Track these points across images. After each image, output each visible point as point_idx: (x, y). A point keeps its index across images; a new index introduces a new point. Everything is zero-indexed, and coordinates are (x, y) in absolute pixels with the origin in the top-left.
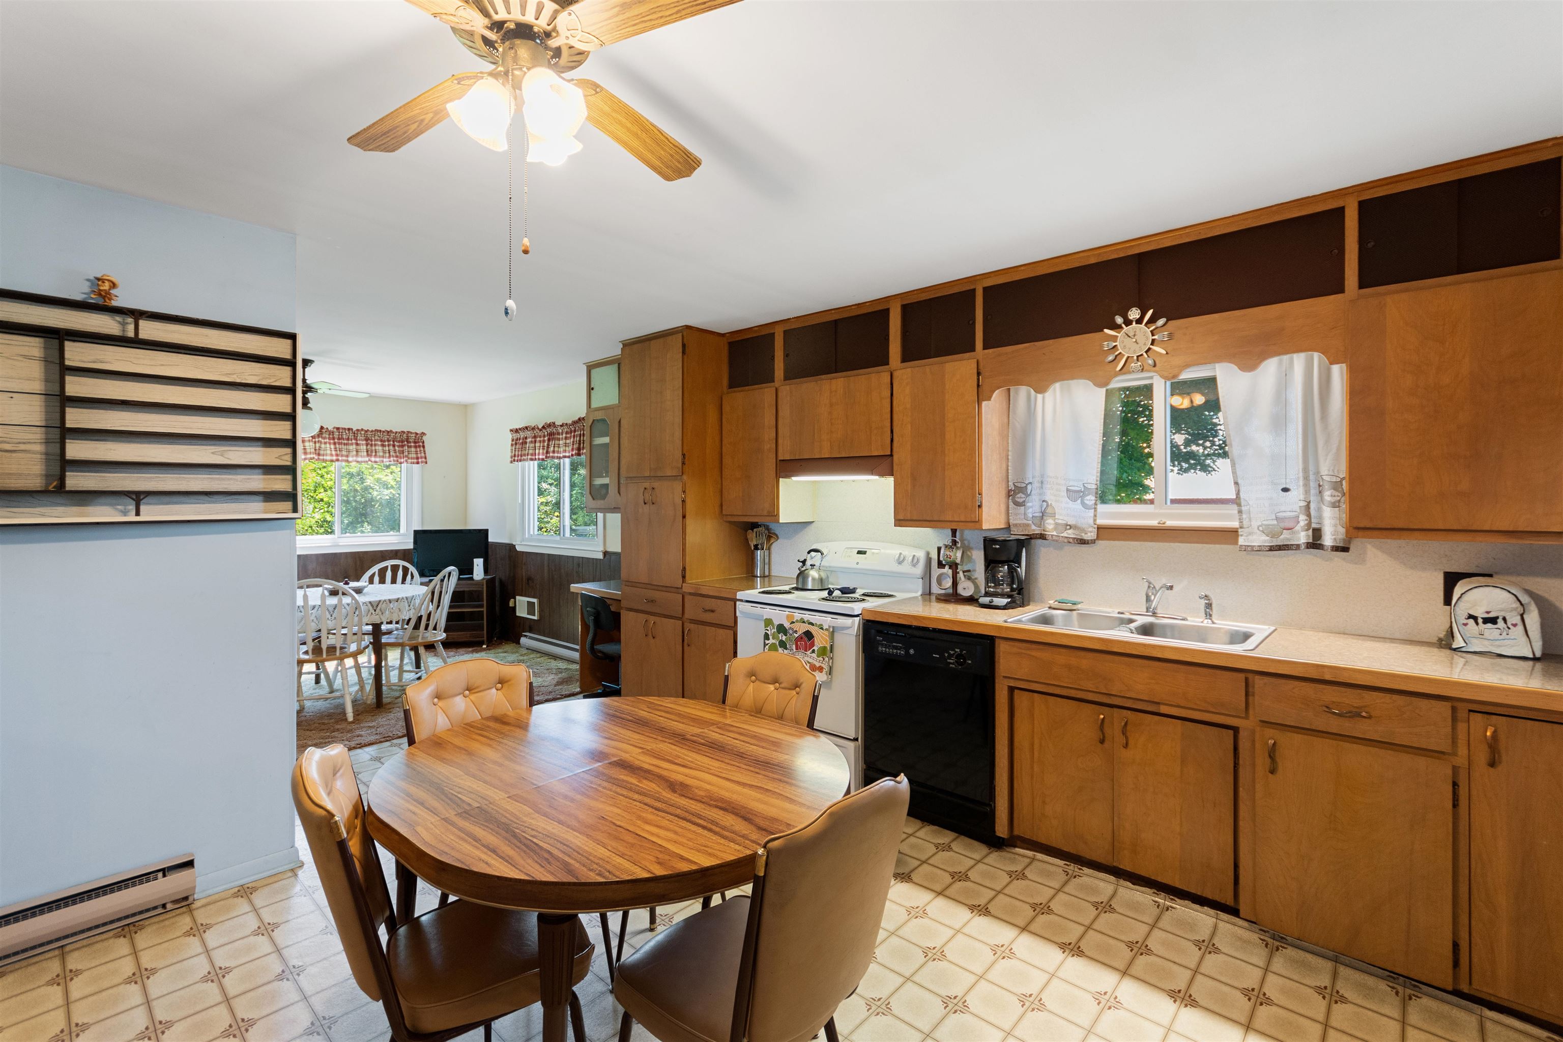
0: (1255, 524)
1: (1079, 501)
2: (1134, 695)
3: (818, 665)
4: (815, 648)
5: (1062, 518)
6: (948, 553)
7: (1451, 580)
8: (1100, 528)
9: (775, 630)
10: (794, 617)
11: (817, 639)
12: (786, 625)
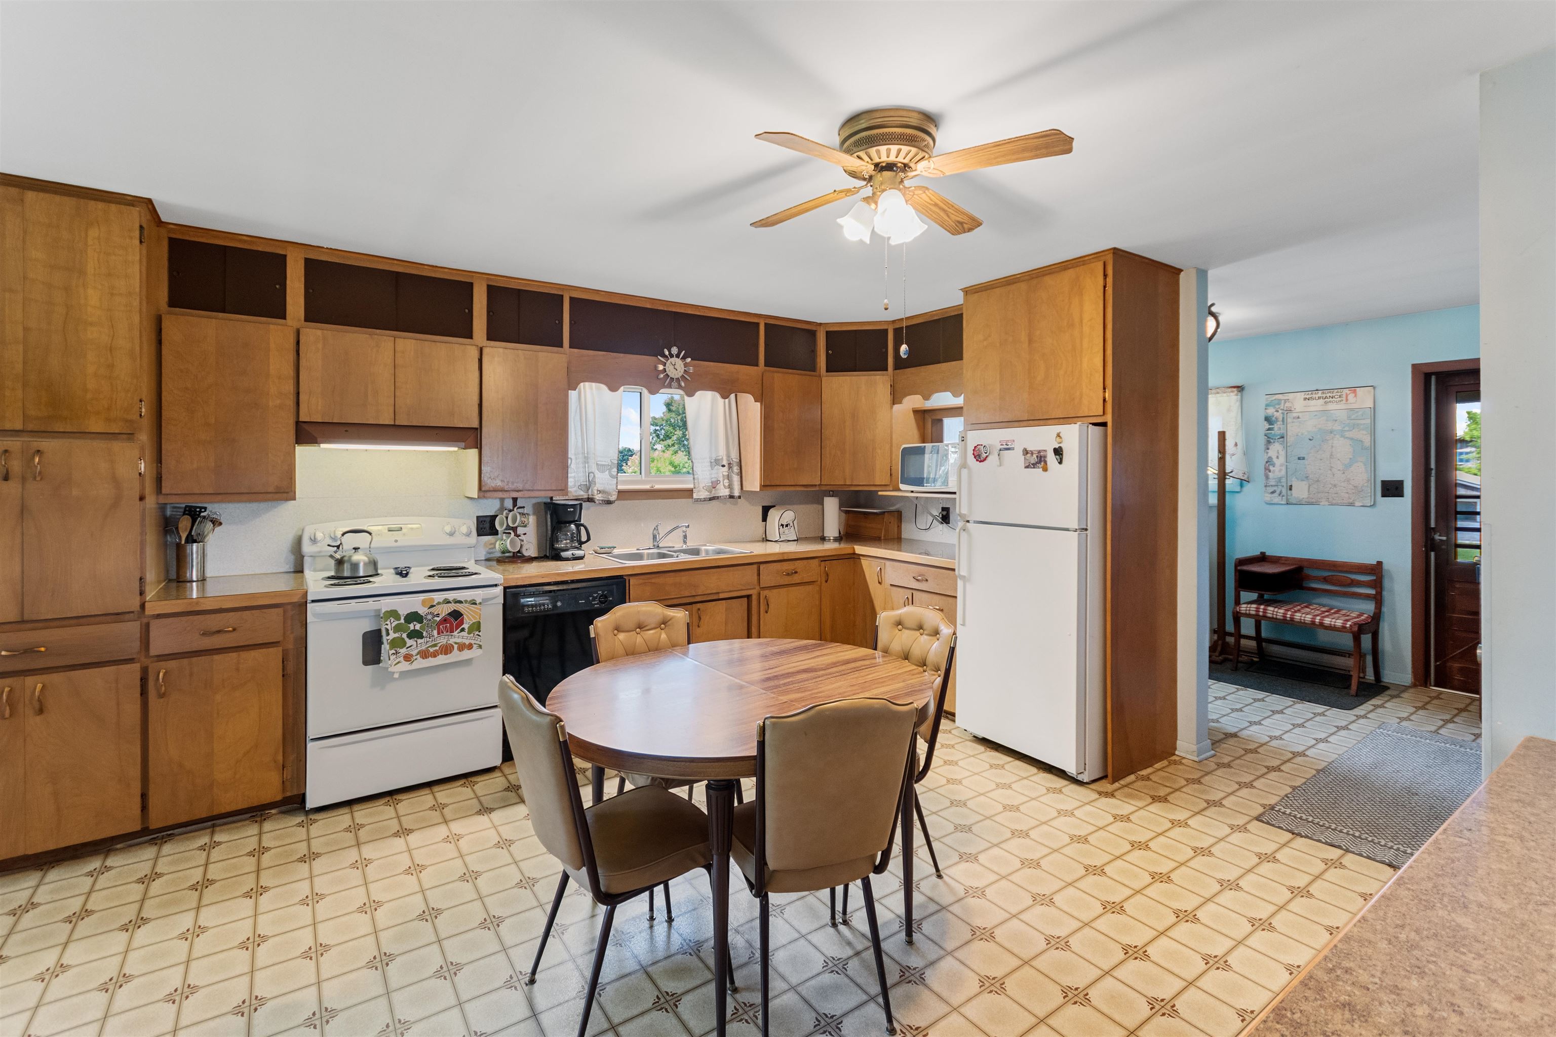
0: (701, 485)
1: (607, 472)
2: (709, 592)
3: (467, 642)
4: (466, 626)
5: (599, 486)
6: (523, 519)
7: (766, 510)
8: (620, 492)
9: (402, 621)
10: (433, 600)
11: (467, 616)
12: (422, 611)
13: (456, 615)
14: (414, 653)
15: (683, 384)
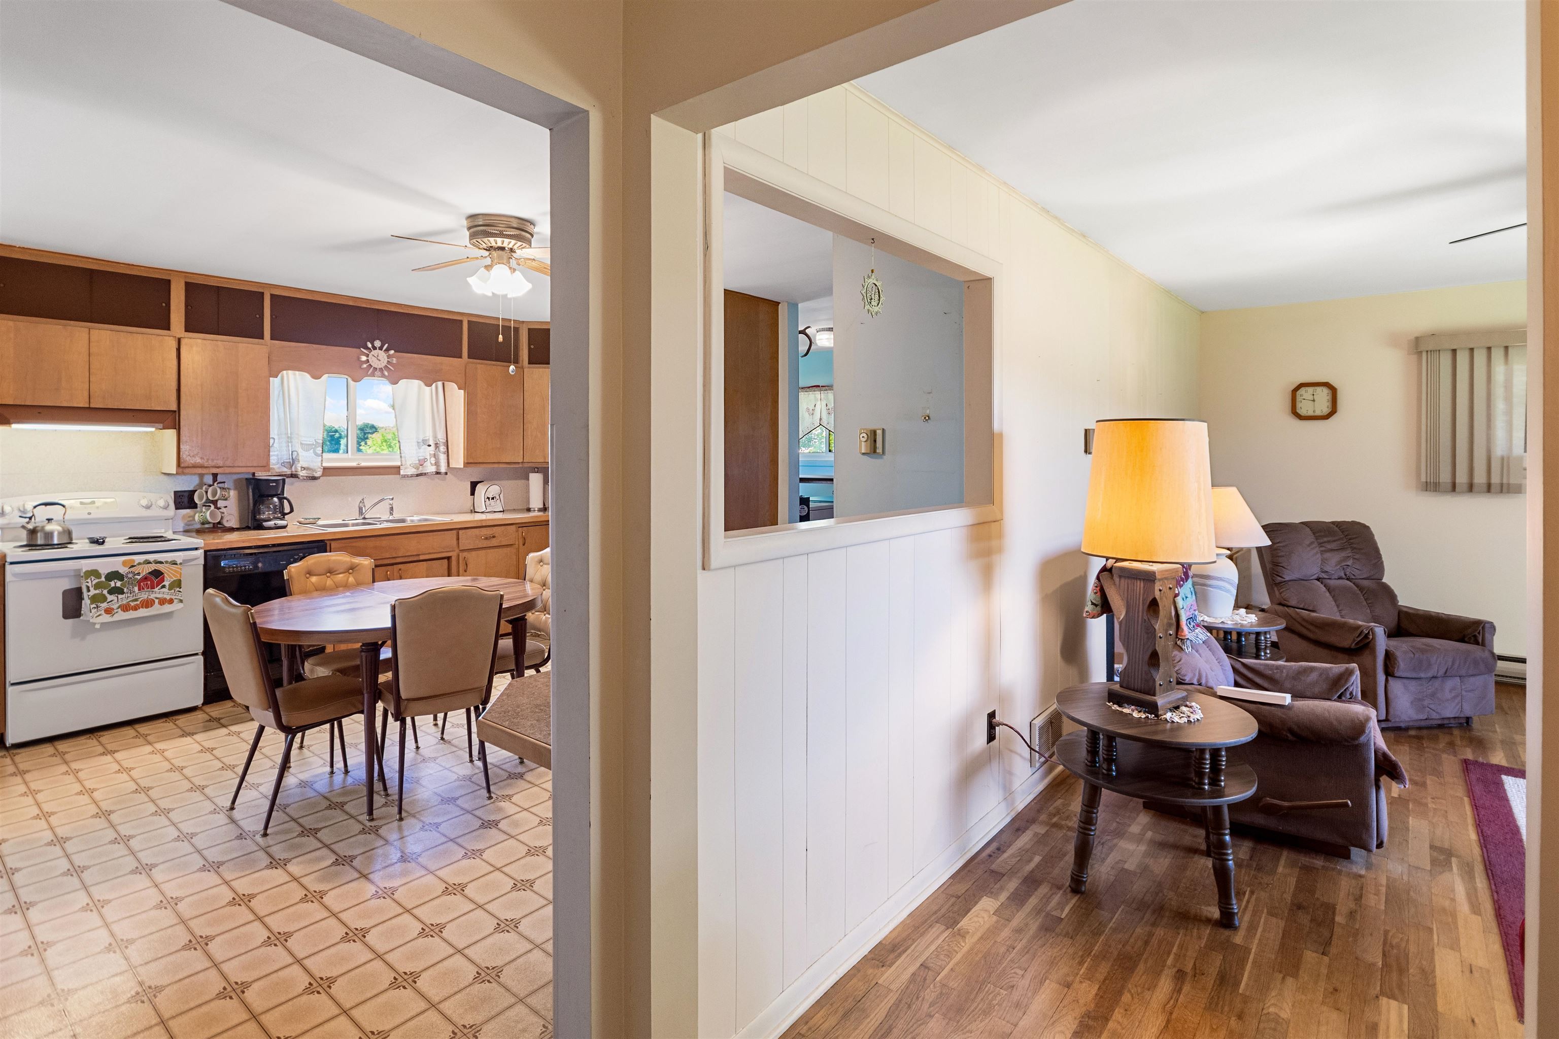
0: (408, 463)
1: (312, 451)
2: (409, 554)
3: (168, 597)
4: (166, 583)
5: (302, 463)
6: (223, 493)
7: (474, 485)
8: (325, 469)
9: (103, 579)
10: (133, 561)
11: (168, 574)
12: (123, 570)
13: (157, 575)
14: (115, 607)
15: (386, 373)
